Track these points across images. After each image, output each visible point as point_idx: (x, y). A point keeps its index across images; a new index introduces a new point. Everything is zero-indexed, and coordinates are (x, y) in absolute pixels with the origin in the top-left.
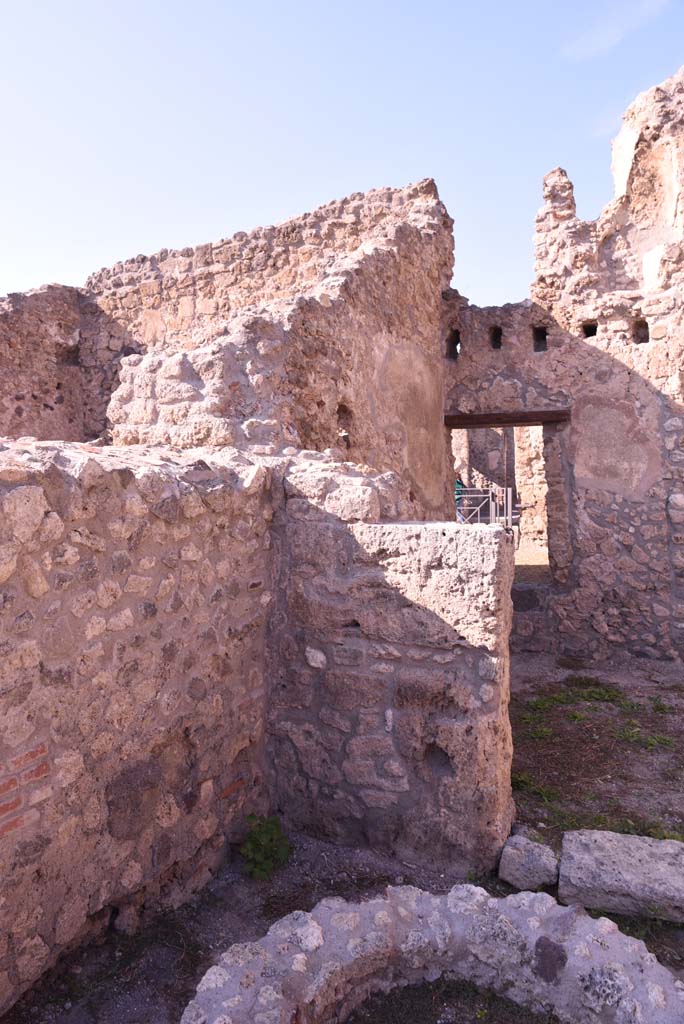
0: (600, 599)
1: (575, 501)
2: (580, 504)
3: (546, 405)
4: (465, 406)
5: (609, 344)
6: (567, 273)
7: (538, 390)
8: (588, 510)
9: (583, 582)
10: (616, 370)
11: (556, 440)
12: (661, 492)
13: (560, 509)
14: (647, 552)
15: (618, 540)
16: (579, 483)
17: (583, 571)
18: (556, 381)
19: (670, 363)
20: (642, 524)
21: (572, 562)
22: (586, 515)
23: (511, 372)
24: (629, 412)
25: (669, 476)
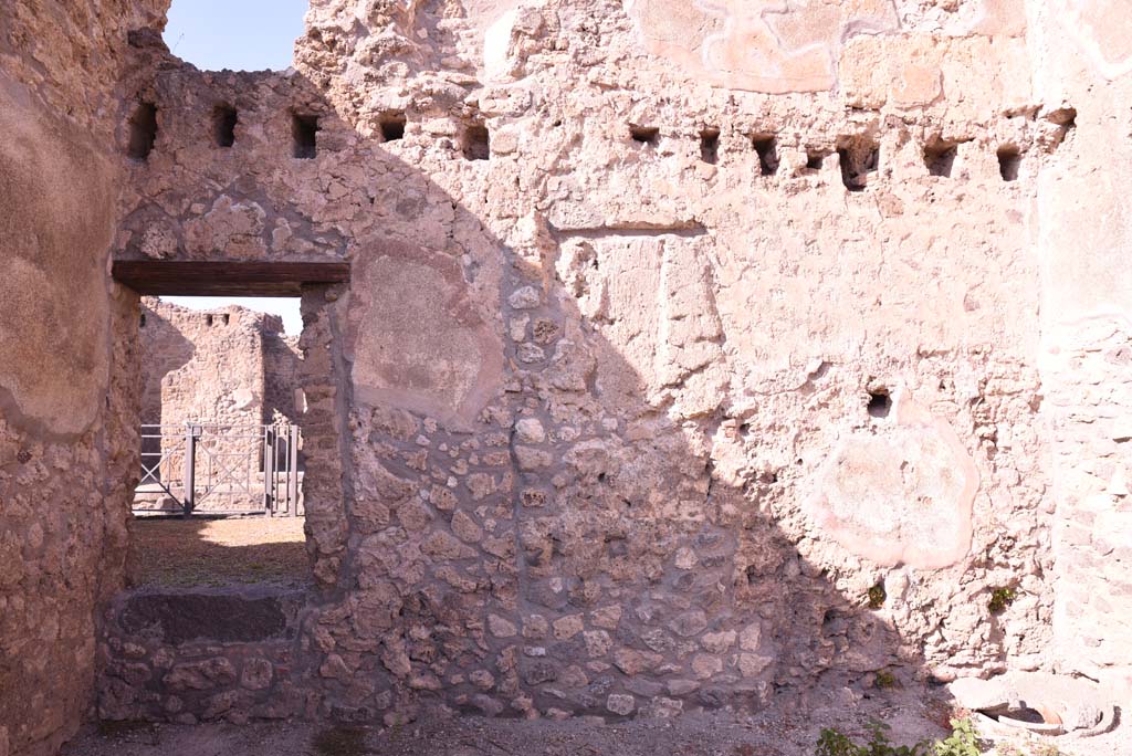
0: (396, 611)
1: (353, 430)
2: (362, 435)
3: (309, 252)
4: (156, 245)
5: (422, 154)
6: (359, 29)
7: (296, 225)
8: (375, 444)
9: (365, 580)
10: (432, 199)
11: (323, 317)
12: (502, 415)
13: (327, 445)
14: (479, 521)
15: (427, 502)
16: (361, 396)
17: (366, 561)
18: (327, 210)
19: (521, 194)
20: (470, 472)
21: (344, 543)
22: (372, 455)
23: (247, 189)
24: (452, 273)
25: (515, 386)
